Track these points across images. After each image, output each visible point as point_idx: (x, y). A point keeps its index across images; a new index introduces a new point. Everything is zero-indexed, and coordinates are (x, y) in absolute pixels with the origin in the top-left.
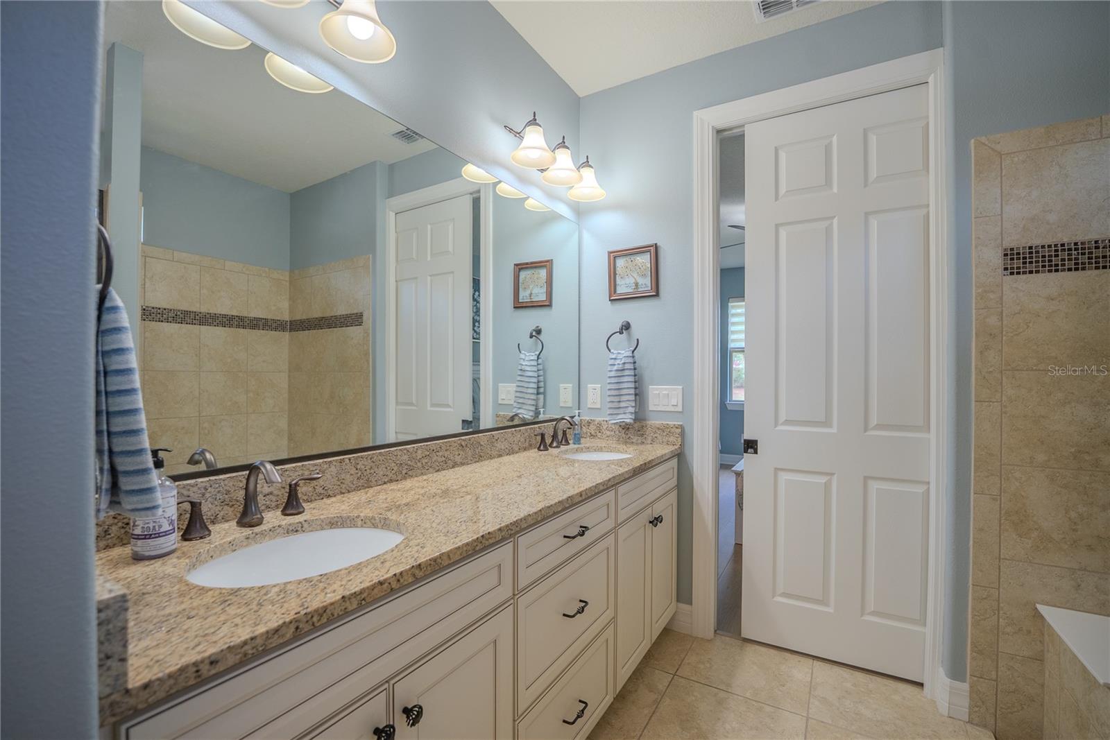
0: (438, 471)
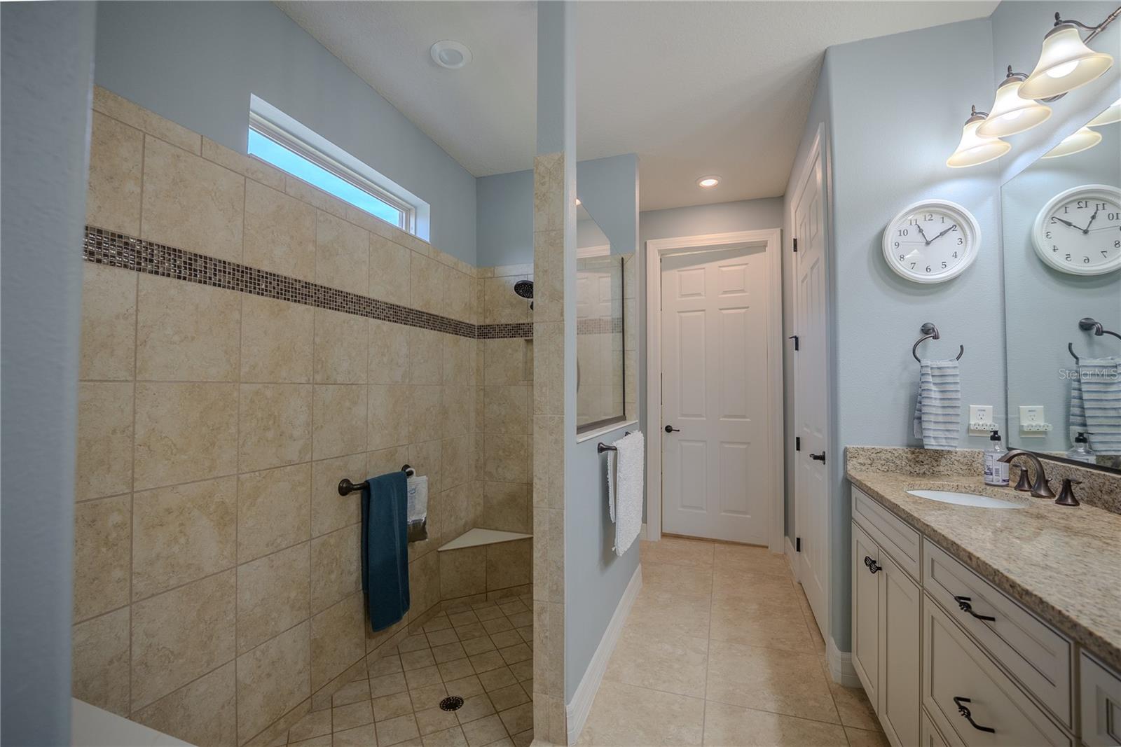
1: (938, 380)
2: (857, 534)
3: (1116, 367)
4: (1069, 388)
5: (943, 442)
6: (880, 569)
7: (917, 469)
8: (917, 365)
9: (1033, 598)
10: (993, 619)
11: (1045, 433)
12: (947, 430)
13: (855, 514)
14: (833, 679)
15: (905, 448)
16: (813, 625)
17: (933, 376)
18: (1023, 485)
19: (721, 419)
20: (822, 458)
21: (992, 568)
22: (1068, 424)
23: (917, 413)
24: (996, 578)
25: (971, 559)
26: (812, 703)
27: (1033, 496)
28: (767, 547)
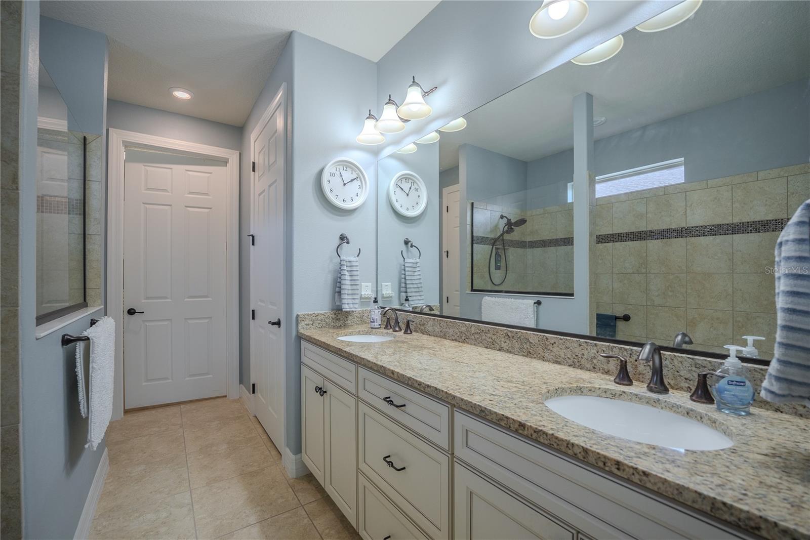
0: (487, 347)
1: (349, 269)
2: (305, 371)
3: (417, 263)
4: (400, 273)
5: (351, 306)
6: (325, 392)
7: (337, 324)
8: (338, 260)
9: (432, 388)
10: (404, 405)
11: (391, 297)
12: (354, 299)
13: (304, 359)
14: (290, 477)
15: (330, 311)
16: (269, 444)
17: (347, 266)
18: (388, 326)
19: (186, 300)
20: (278, 323)
21: (407, 377)
22: (400, 292)
23: (337, 289)
24: (410, 382)
25: (393, 374)
26: (280, 501)
27: (393, 331)
28: (226, 396)
